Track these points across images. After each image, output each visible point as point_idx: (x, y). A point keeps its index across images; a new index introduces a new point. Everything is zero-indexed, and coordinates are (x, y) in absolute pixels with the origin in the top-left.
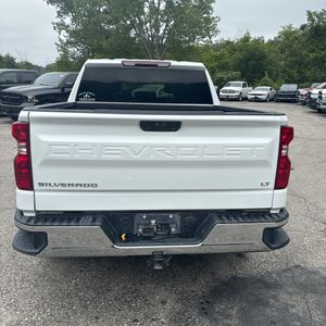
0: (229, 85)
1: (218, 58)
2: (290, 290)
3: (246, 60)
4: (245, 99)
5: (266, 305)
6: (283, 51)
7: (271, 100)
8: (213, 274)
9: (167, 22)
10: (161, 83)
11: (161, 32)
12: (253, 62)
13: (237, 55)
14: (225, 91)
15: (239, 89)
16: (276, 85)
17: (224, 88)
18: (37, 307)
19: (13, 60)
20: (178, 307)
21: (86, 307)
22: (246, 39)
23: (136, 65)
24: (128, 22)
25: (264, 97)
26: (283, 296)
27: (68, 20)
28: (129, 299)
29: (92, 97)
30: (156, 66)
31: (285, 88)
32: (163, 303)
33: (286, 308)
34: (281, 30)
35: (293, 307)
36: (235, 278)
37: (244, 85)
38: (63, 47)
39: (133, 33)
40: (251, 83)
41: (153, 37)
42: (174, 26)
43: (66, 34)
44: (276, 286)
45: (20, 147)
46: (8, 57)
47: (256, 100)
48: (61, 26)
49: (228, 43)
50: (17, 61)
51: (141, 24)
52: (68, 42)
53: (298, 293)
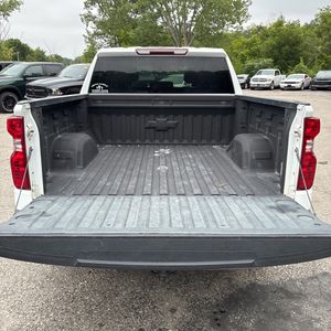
0: (260, 73)
1: (249, 45)
2: (316, 301)
3: (279, 46)
4: (278, 88)
5: (287, 317)
6: (320, 35)
7: (306, 88)
8: (230, 280)
9: (195, 8)
10: (181, 73)
11: (189, 19)
12: (287, 47)
13: (270, 41)
14: (256, 80)
15: (272, 77)
16: (311, 72)
17: (255, 77)
18: (41, 311)
19: (43, 53)
20: (189, 316)
21: (90, 312)
22: (280, 23)
23: (151, 53)
24: (155, 11)
25: (298, 86)
26: (307, 308)
27: (95, 11)
28: (136, 306)
29: (105, 88)
30: (172, 53)
31: (322, 75)
32: (173, 311)
33: (310, 322)
34: (318, 12)
35: (318, 320)
36: (253, 285)
37: (277, 73)
38: (91, 39)
39: (160, 22)
40: (284, 70)
41: (180, 24)
42: (202, 12)
43: (94, 26)
44: (300, 296)
45: (15, 144)
46: (38, 50)
47: (290, 88)
48: (88, 18)
49: (260, 28)
50: (47, 54)
51: (168, 11)
52: (96, 34)
53: (324, 305)
